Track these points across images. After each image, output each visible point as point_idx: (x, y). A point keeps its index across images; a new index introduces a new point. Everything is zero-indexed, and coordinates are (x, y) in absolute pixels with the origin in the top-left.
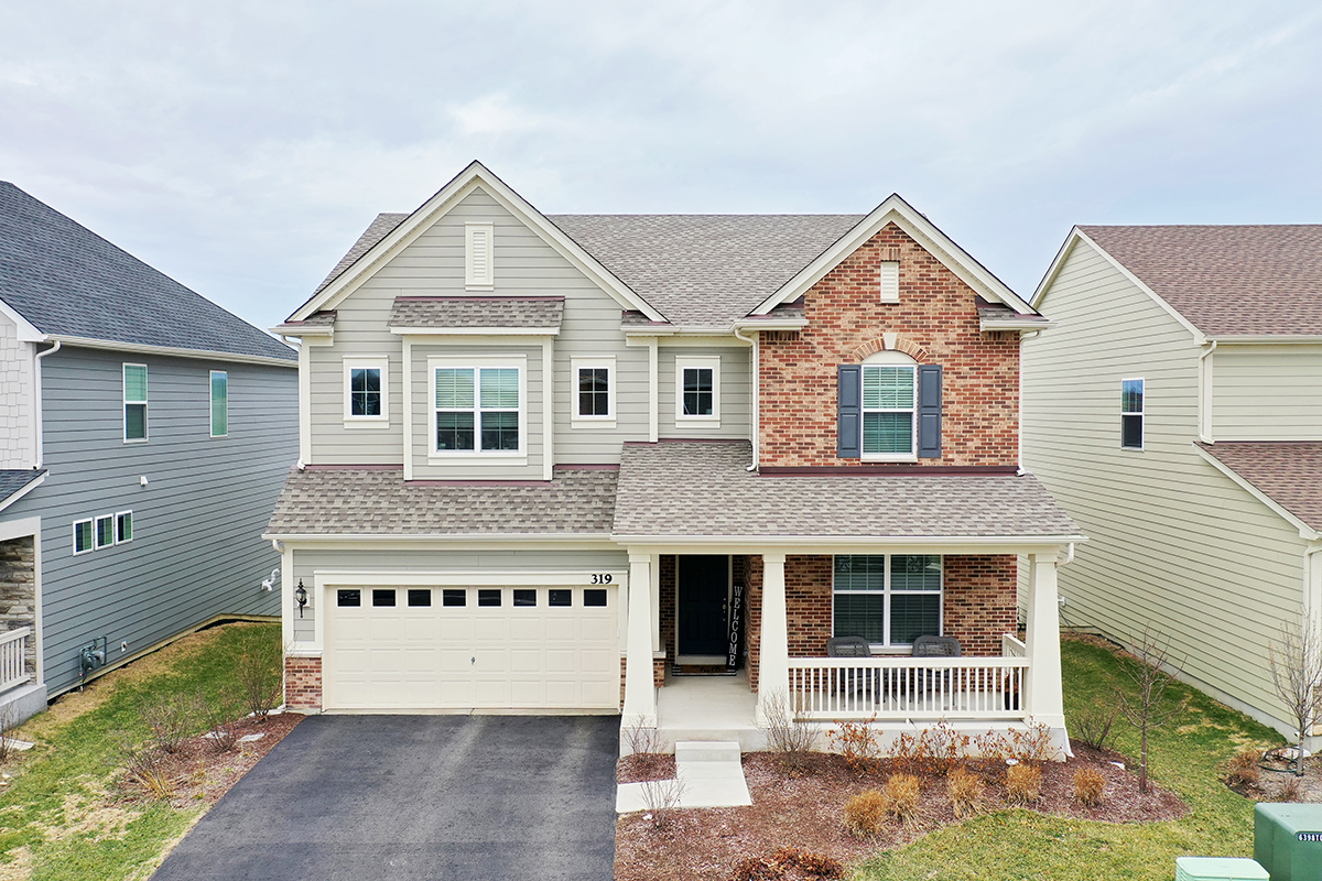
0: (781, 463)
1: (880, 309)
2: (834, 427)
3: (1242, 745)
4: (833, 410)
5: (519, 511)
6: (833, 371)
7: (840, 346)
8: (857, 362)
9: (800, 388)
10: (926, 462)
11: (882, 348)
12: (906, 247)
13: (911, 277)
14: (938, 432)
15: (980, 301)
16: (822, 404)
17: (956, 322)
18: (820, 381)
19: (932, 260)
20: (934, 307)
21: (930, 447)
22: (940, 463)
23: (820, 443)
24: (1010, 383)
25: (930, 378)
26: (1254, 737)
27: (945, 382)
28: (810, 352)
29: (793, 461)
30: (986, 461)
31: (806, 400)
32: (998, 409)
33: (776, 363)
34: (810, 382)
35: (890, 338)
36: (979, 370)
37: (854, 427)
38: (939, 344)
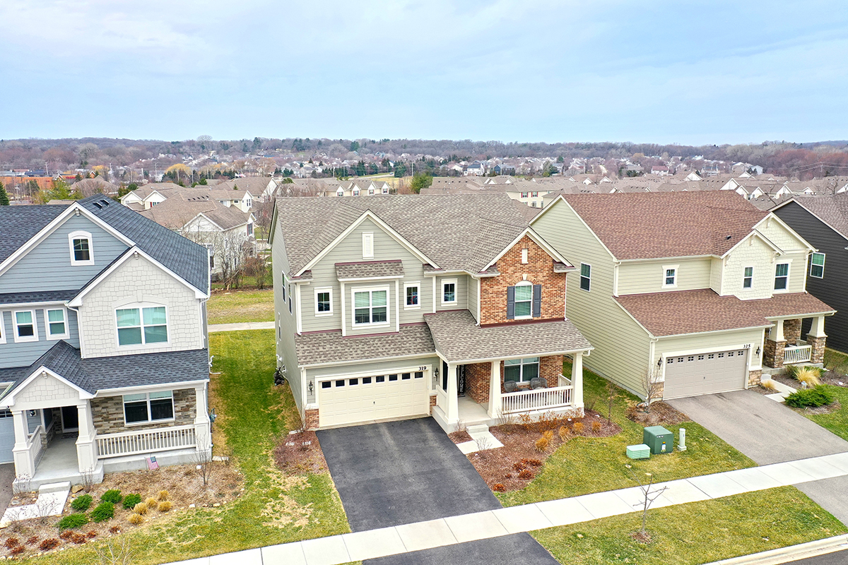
0: (488, 323)
1: (522, 266)
2: (505, 309)
3: (630, 404)
4: (506, 302)
5: (392, 346)
6: (506, 289)
7: (508, 280)
8: (514, 285)
9: (494, 295)
10: (536, 318)
11: (522, 279)
12: (530, 243)
13: (532, 254)
14: (540, 308)
15: (554, 261)
16: (502, 302)
17: (546, 269)
18: (501, 293)
19: (539, 247)
20: (539, 264)
21: (537, 313)
22: (540, 318)
23: (501, 314)
24: (562, 289)
25: (537, 290)
26: (632, 400)
27: (542, 290)
28: (498, 283)
29: (492, 321)
30: (554, 317)
31: (497, 299)
32: (559, 298)
33: (487, 287)
34: (497, 293)
35: (525, 276)
36: (553, 285)
37: (512, 307)
38: (540, 277)
